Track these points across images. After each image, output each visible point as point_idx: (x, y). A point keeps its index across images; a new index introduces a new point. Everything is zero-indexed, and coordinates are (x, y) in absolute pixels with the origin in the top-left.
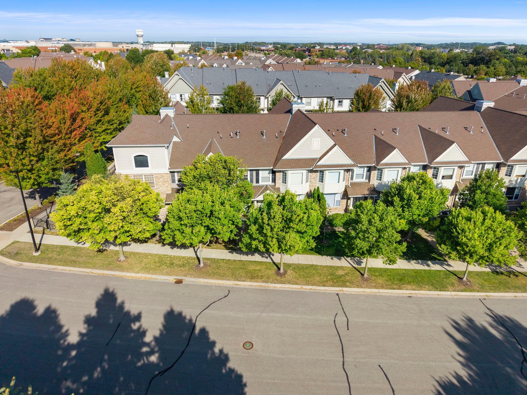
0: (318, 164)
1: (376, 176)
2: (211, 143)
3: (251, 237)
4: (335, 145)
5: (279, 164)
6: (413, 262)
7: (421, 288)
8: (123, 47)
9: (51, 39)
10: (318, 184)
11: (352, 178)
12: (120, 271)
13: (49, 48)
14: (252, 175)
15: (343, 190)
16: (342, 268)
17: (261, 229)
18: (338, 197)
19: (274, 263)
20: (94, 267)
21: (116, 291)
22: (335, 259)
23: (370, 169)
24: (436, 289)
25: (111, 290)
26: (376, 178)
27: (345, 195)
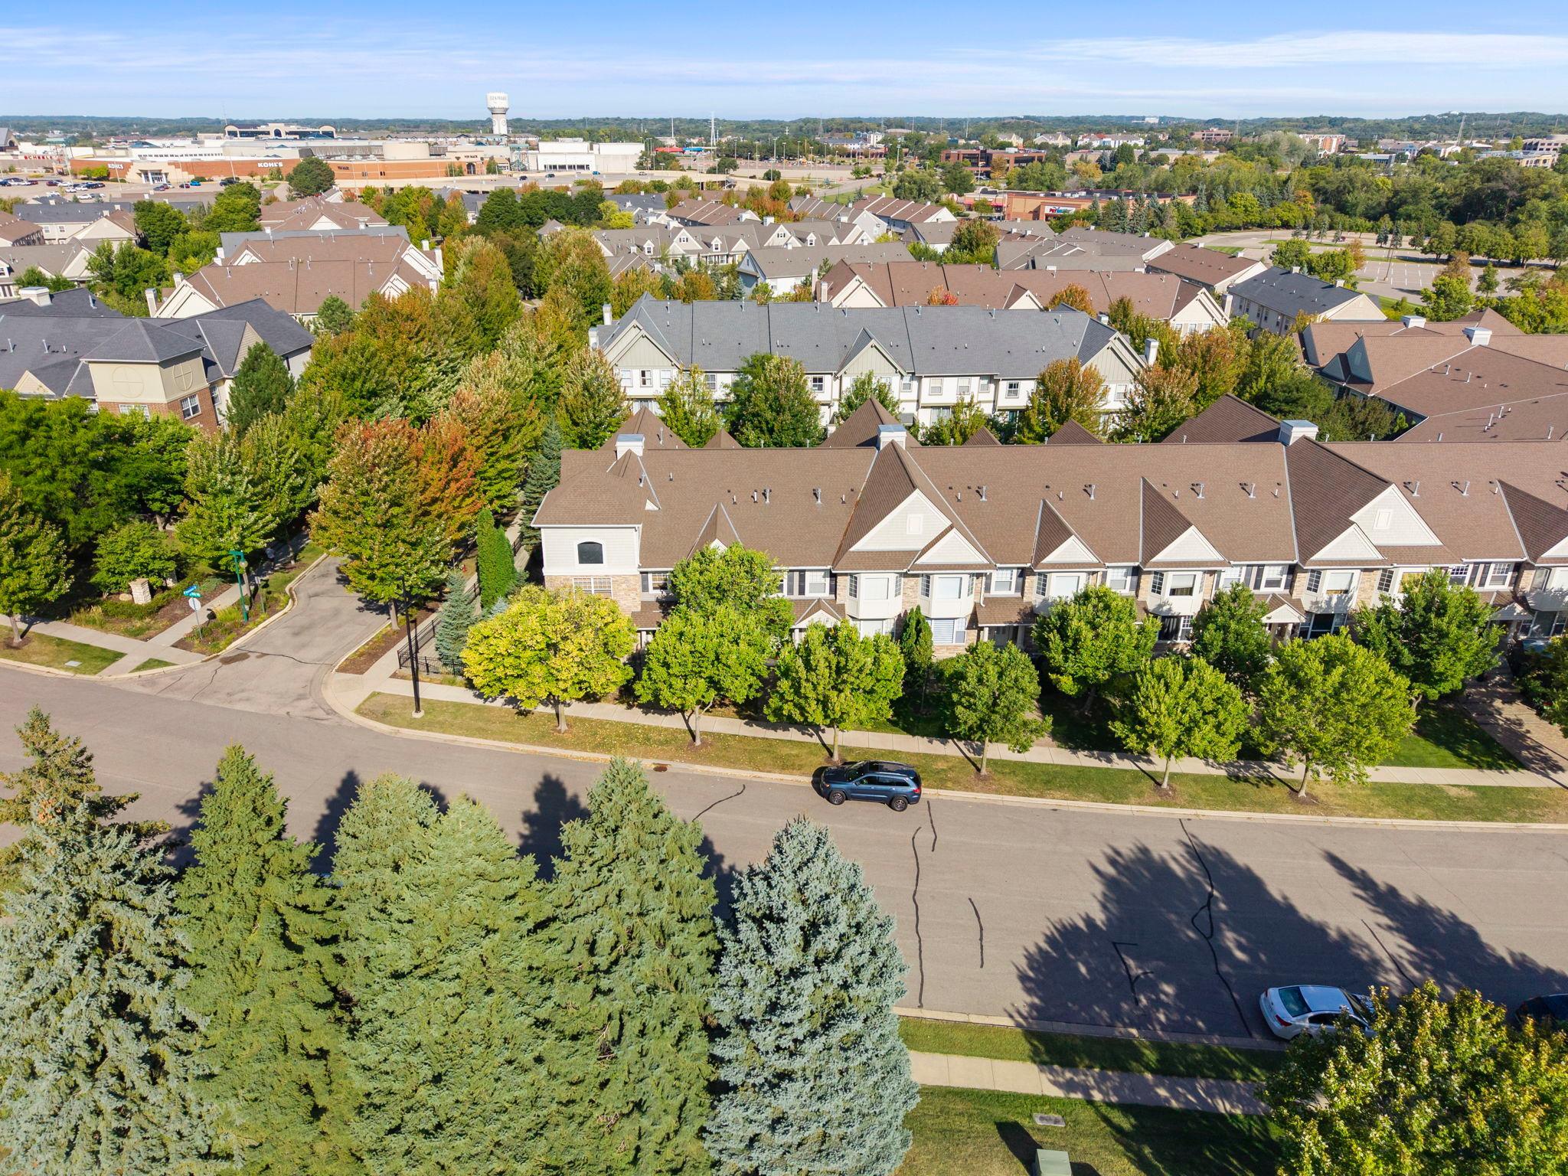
0: (918, 562)
1: (1035, 585)
2: (715, 515)
3: (782, 697)
4: (951, 527)
5: (843, 561)
6: (1081, 754)
7: (1079, 796)
10: (920, 600)
11: (988, 589)
12: (562, 747)
14: (791, 580)
15: (970, 611)
16: (945, 758)
17: (796, 688)
18: (961, 625)
19: (824, 745)
20: (518, 740)
21: (562, 779)
22: (936, 743)
23: (1023, 573)
24: (1107, 800)
25: (554, 777)
26: (1035, 589)
27: (973, 622)
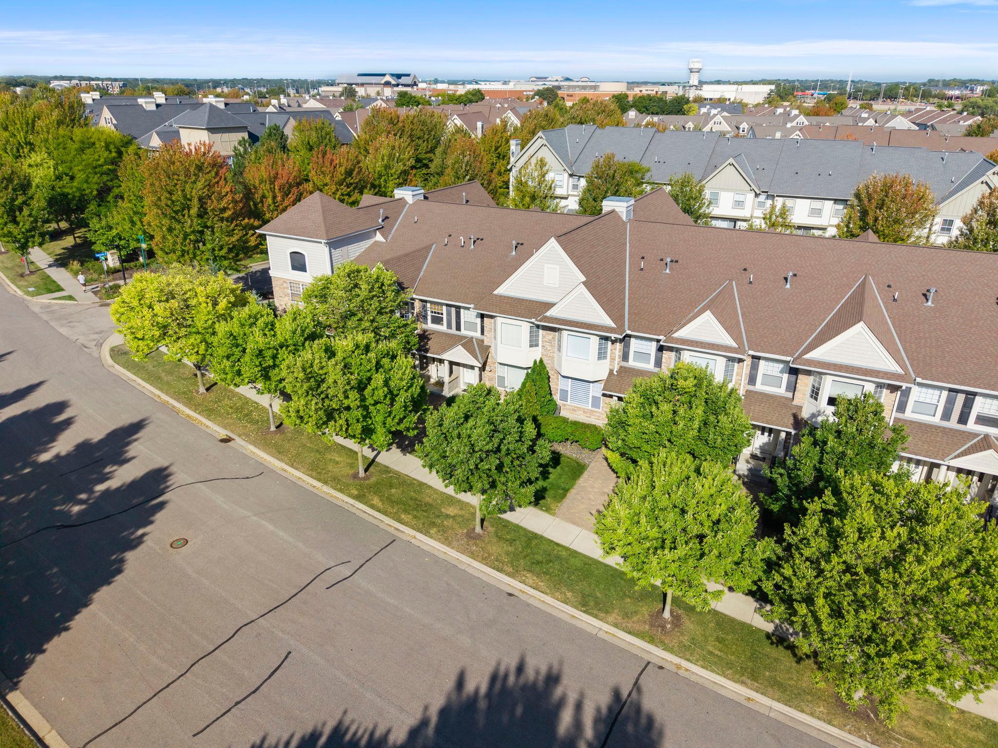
0: (547, 314)
1: (673, 363)
4: (582, 283)
5: (484, 302)
8: (641, 91)
9: (546, 78)
10: (556, 355)
11: (626, 358)
13: (525, 93)
14: (449, 314)
15: (604, 377)
18: (598, 390)
